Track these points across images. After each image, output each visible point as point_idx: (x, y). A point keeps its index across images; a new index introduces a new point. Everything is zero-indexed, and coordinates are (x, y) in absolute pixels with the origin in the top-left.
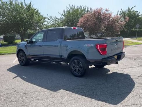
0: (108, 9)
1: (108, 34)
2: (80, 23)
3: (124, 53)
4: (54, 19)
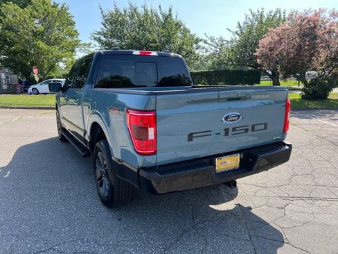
2: (261, 49)
3: (288, 145)
4: (217, 42)
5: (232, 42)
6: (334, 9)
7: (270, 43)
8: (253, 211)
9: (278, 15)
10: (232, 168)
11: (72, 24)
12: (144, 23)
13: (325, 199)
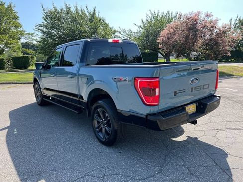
0: (211, 13)
1: (209, 55)
2: (162, 38)
3: (218, 97)
4: (128, 33)
5: (138, 33)
6: (207, 12)
7: (168, 34)
8: (199, 139)
9: (168, 16)
10: (192, 113)
11: (17, 18)
12: (76, 18)
13: (235, 129)
